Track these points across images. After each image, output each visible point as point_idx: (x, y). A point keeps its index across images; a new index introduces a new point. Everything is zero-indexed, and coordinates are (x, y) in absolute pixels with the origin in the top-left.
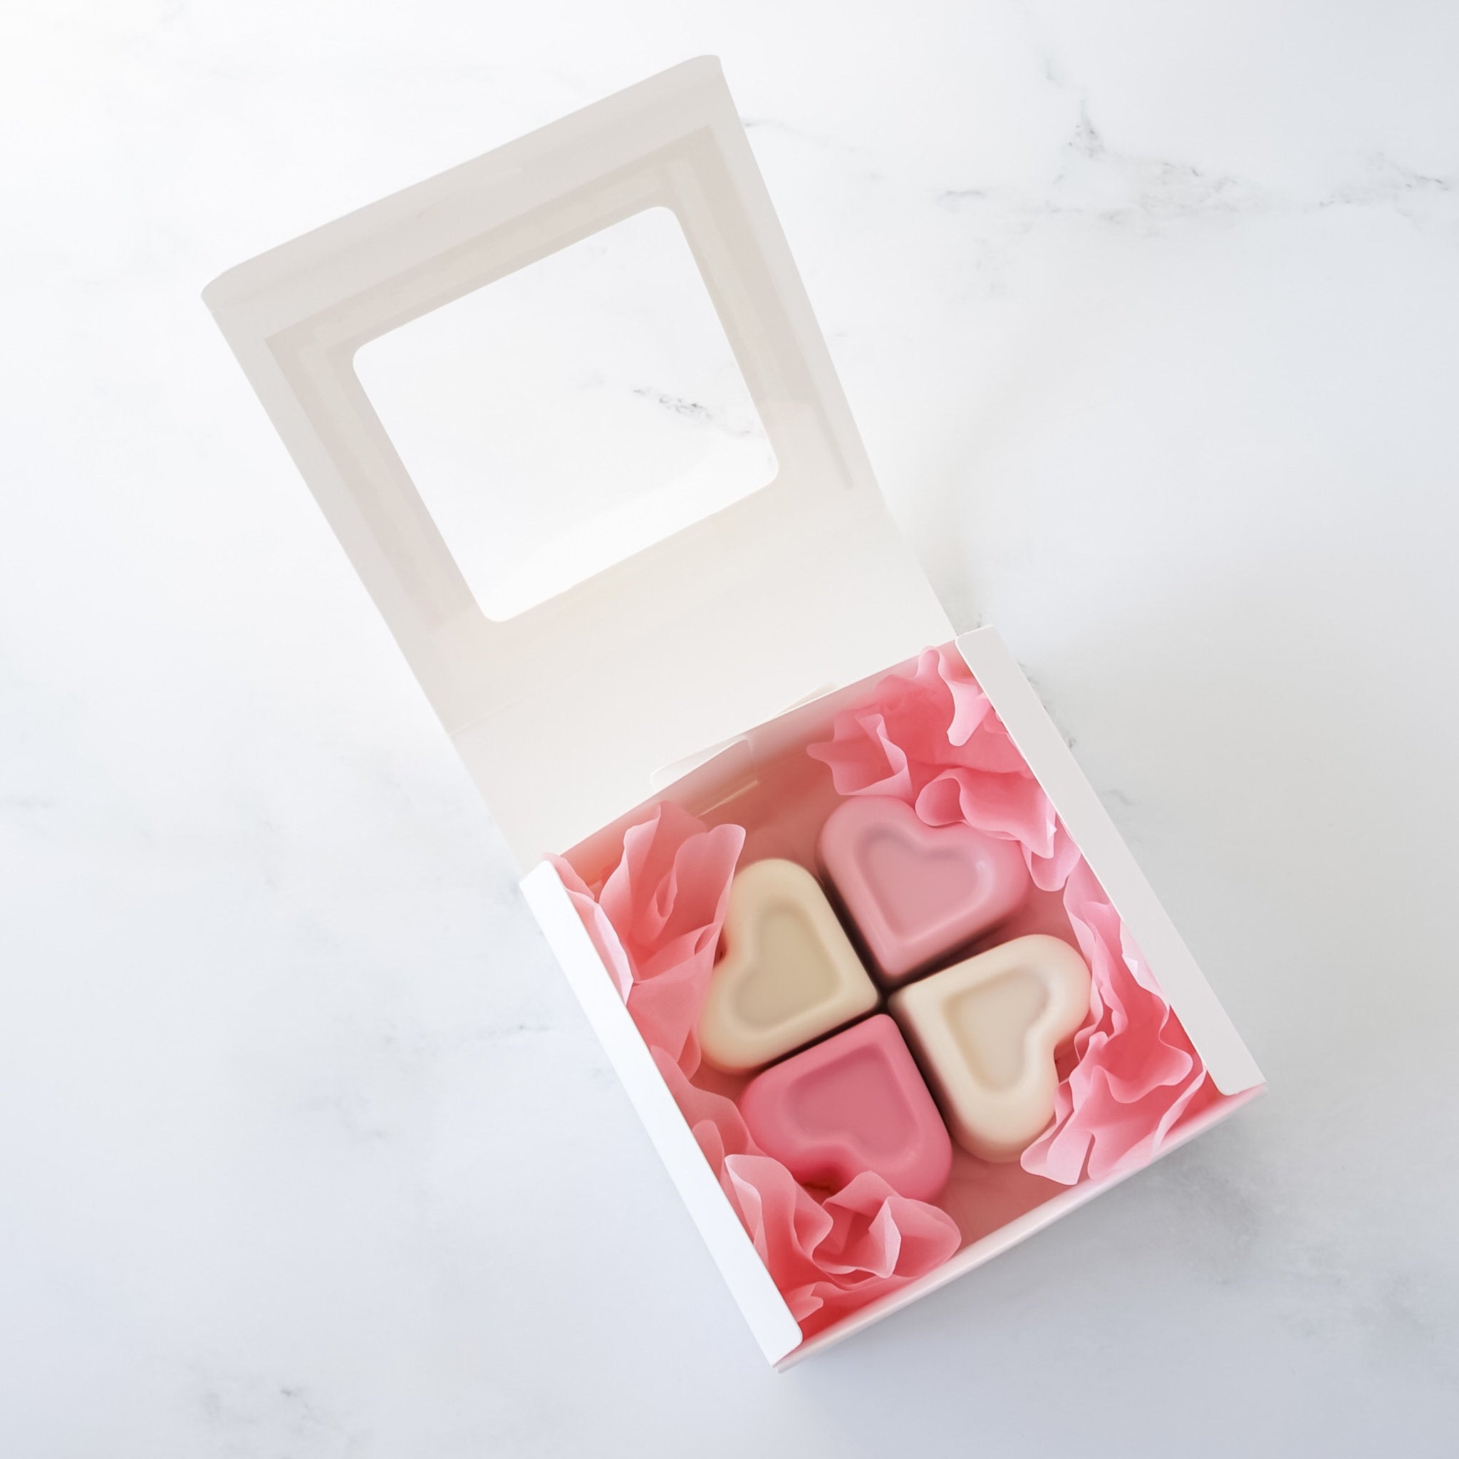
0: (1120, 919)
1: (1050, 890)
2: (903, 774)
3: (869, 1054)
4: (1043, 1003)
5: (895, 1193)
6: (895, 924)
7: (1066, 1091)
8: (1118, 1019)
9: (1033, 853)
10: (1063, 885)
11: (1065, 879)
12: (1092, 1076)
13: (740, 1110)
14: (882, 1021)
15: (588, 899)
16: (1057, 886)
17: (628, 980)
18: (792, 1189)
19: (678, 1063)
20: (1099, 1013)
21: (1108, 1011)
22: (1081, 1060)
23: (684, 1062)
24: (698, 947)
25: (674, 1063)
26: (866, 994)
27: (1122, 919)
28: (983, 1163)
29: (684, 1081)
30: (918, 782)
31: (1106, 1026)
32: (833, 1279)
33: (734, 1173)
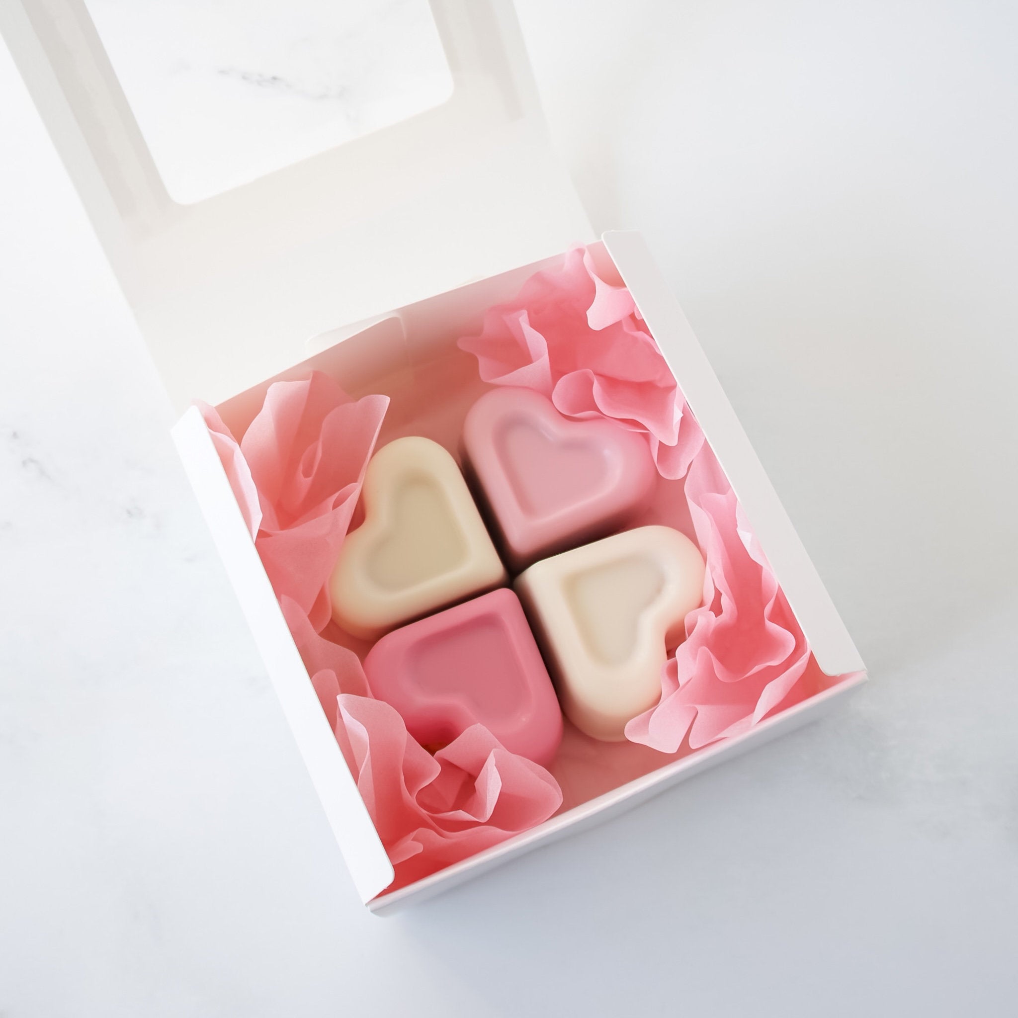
0: (737, 499)
1: (673, 478)
2: (542, 362)
3: (488, 621)
4: (659, 590)
5: (502, 747)
6: (526, 505)
7: (673, 671)
8: (726, 602)
9: (660, 442)
10: (685, 474)
11: (688, 465)
12: (698, 657)
13: (363, 666)
14: (505, 595)
15: (228, 441)
16: (681, 474)
17: (257, 517)
18: (404, 736)
19: (310, 616)
20: (710, 597)
21: (718, 594)
22: (689, 636)
23: (315, 614)
24: (335, 506)
25: (304, 616)
26: (493, 568)
27: (739, 499)
28: (591, 741)
29: (313, 635)
30: (557, 373)
31: (717, 608)
32: (434, 824)
33: (345, 710)
